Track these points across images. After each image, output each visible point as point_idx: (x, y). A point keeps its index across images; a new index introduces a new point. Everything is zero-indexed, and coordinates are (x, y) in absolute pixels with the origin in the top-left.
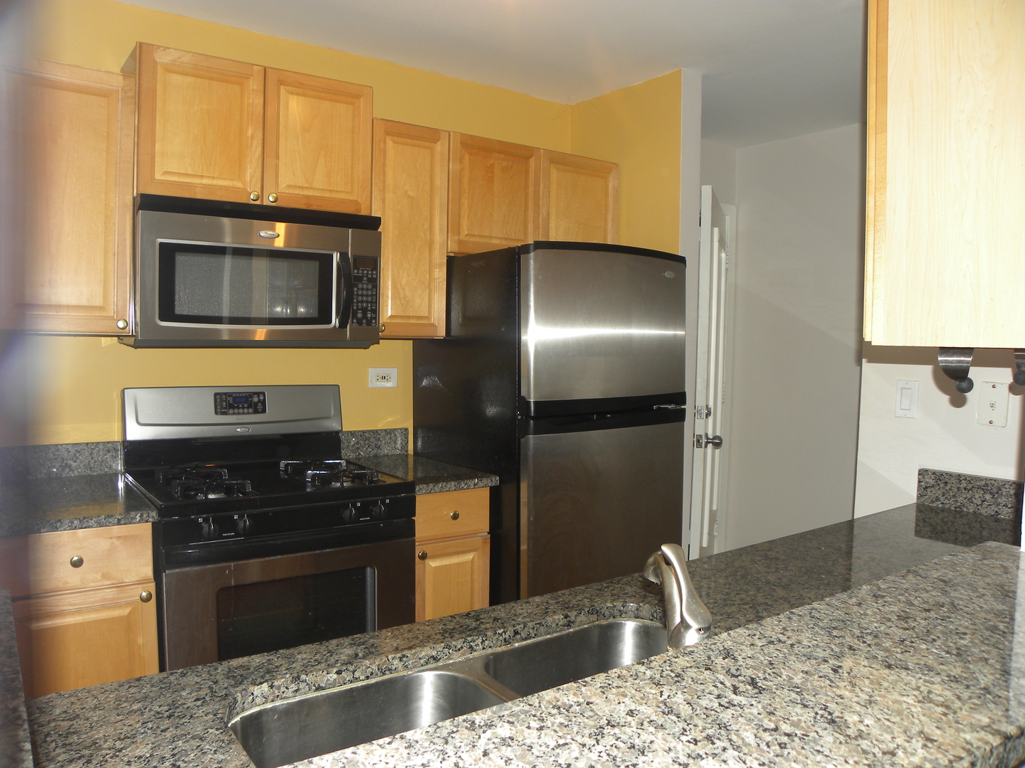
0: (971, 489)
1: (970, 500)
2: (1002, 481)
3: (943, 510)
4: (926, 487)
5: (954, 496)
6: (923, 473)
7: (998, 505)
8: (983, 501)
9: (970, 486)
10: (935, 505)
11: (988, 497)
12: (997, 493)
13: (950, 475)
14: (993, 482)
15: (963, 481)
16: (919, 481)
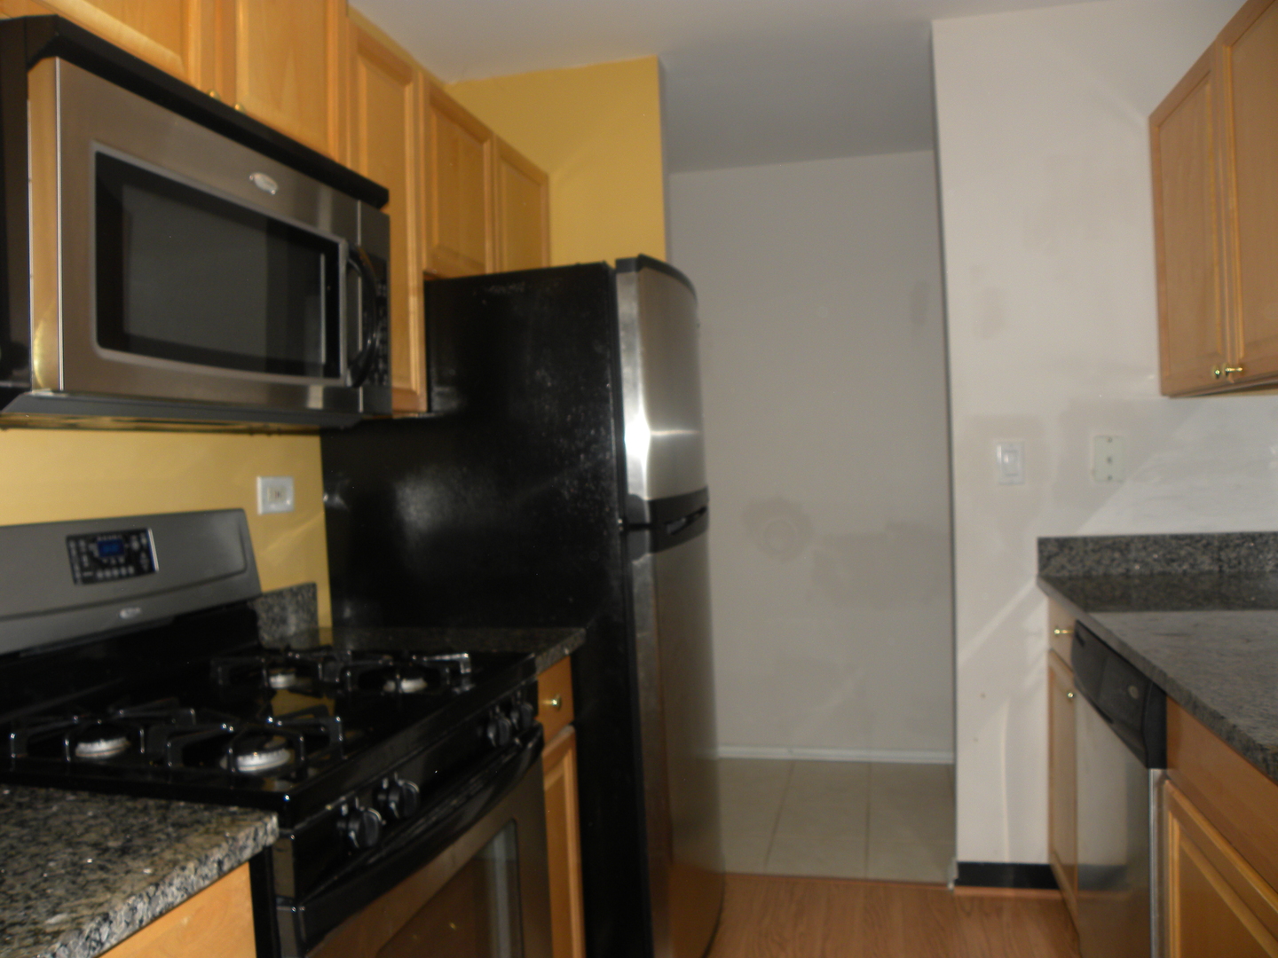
0: (1098, 551)
1: (1099, 562)
2: (1130, 537)
3: (1070, 578)
4: (1051, 557)
5: (1082, 561)
6: (1043, 543)
7: (1129, 561)
8: (1112, 561)
9: (1097, 547)
10: (1061, 575)
11: (1117, 555)
12: (1126, 550)
13: (1077, 539)
14: (1121, 538)
15: (1090, 543)
16: (1041, 551)
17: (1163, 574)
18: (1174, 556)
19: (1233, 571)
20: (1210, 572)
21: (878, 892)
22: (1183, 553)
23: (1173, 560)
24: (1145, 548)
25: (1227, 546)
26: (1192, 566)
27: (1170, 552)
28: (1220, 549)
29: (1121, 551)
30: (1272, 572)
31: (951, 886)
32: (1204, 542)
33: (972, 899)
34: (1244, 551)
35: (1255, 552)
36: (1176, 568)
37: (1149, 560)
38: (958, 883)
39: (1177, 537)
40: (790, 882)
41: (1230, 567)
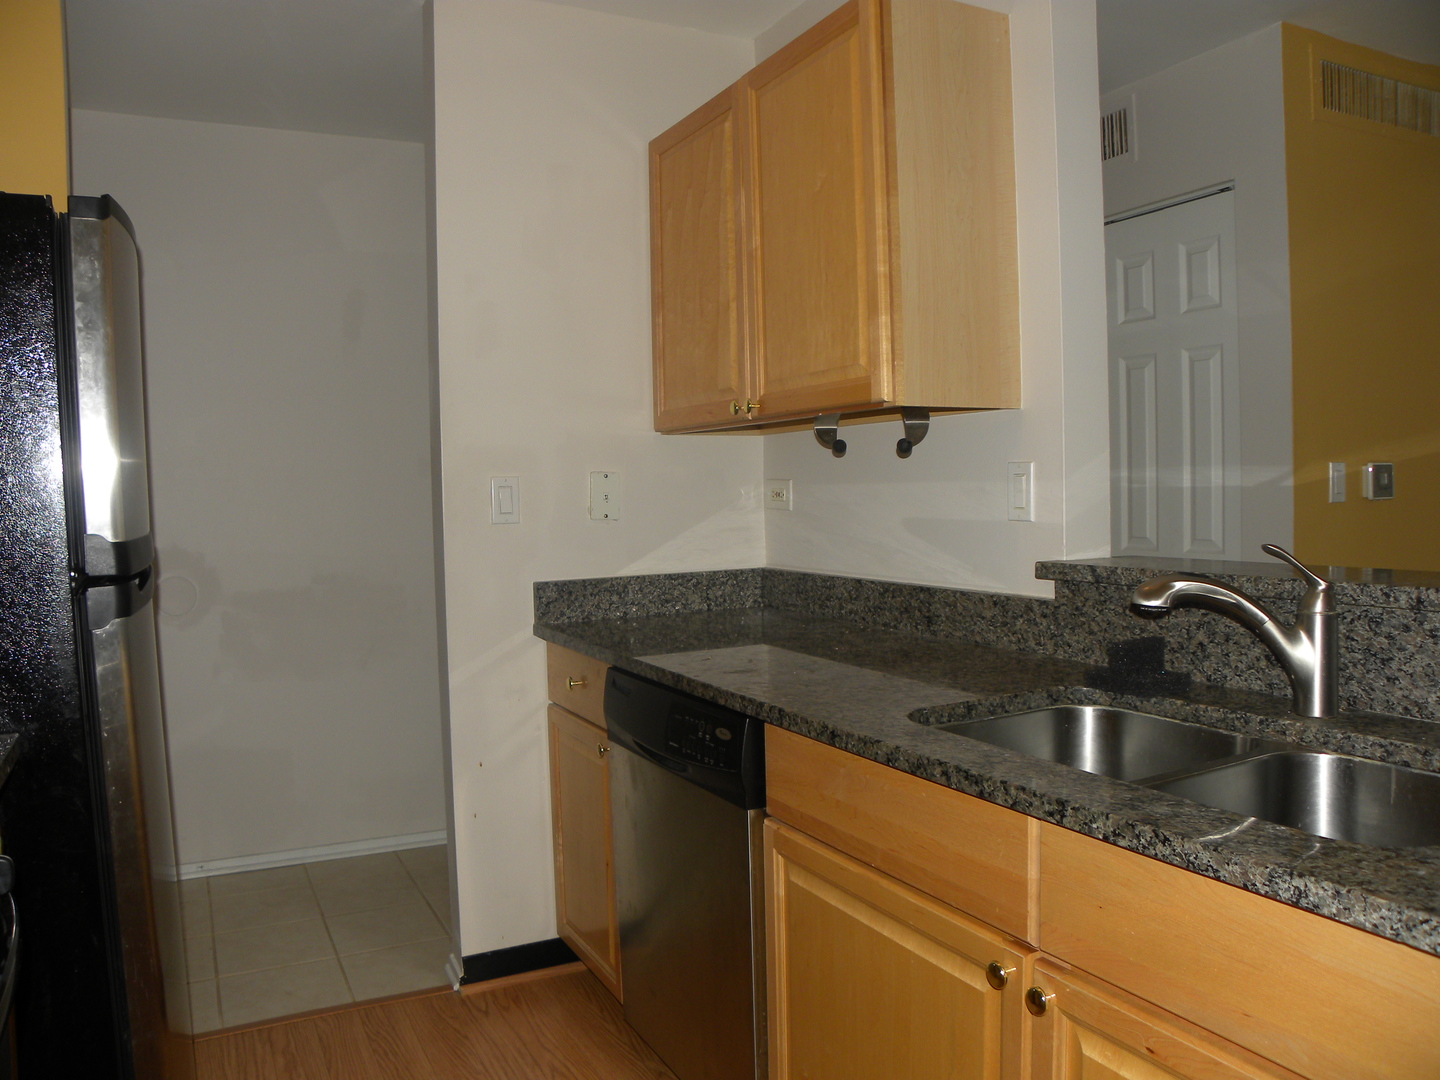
0: (597, 594)
1: (598, 607)
2: (627, 578)
3: (570, 625)
4: (549, 603)
5: (581, 606)
6: (540, 588)
7: (626, 604)
8: (611, 604)
9: (596, 591)
10: (560, 622)
11: (615, 598)
12: (624, 591)
13: (574, 583)
14: (619, 581)
15: (589, 587)
16: (538, 597)
17: (658, 615)
18: (668, 597)
19: (719, 608)
20: (700, 612)
21: (376, 1013)
22: (676, 593)
23: (667, 601)
24: (641, 590)
25: (714, 585)
26: (684, 606)
27: (664, 593)
28: (709, 588)
29: (619, 594)
30: (750, 608)
31: (456, 987)
32: (694, 580)
33: (483, 994)
34: (728, 589)
35: (738, 589)
36: (669, 608)
37: (646, 601)
38: (464, 982)
39: (670, 577)
40: (265, 1029)
41: (716, 605)
